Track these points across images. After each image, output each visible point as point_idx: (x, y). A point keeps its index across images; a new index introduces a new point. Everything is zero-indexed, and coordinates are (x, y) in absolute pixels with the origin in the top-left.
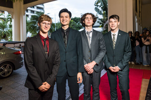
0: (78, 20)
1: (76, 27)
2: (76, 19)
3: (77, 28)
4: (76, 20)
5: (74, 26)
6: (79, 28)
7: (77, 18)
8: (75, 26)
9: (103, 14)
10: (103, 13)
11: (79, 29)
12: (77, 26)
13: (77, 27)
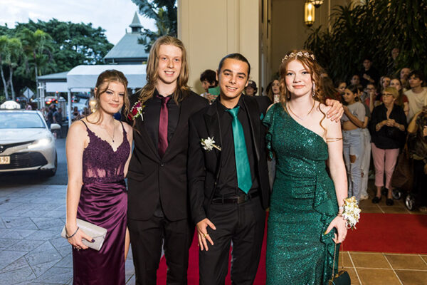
0: (66, 33)
1: (57, 59)
2: (59, 26)
3: (62, 62)
4: (56, 32)
5: (48, 54)
6: (69, 64)
7: (59, 23)
8: (52, 54)
9: (157, 17)
10: (157, 12)
11: (68, 66)
12: (63, 56)
13: (63, 60)
